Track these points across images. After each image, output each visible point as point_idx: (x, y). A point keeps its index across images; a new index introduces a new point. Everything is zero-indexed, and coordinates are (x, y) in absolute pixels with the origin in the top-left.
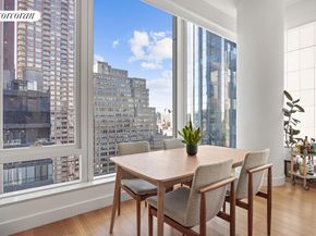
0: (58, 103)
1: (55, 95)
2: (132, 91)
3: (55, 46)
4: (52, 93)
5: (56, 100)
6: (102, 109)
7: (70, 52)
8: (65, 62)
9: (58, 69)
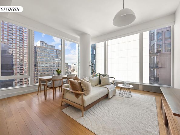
0: (18, 60)
1: (16, 56)
2: (57, 55)
3: (16, 31)
4: (14, 55)
5: (16, 58)
6: (42, 63)
7: (25, 35)
8: (22, 40)
9: (18, 43)
